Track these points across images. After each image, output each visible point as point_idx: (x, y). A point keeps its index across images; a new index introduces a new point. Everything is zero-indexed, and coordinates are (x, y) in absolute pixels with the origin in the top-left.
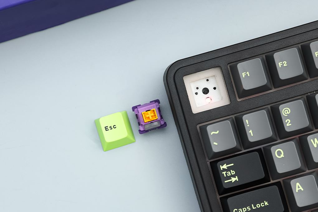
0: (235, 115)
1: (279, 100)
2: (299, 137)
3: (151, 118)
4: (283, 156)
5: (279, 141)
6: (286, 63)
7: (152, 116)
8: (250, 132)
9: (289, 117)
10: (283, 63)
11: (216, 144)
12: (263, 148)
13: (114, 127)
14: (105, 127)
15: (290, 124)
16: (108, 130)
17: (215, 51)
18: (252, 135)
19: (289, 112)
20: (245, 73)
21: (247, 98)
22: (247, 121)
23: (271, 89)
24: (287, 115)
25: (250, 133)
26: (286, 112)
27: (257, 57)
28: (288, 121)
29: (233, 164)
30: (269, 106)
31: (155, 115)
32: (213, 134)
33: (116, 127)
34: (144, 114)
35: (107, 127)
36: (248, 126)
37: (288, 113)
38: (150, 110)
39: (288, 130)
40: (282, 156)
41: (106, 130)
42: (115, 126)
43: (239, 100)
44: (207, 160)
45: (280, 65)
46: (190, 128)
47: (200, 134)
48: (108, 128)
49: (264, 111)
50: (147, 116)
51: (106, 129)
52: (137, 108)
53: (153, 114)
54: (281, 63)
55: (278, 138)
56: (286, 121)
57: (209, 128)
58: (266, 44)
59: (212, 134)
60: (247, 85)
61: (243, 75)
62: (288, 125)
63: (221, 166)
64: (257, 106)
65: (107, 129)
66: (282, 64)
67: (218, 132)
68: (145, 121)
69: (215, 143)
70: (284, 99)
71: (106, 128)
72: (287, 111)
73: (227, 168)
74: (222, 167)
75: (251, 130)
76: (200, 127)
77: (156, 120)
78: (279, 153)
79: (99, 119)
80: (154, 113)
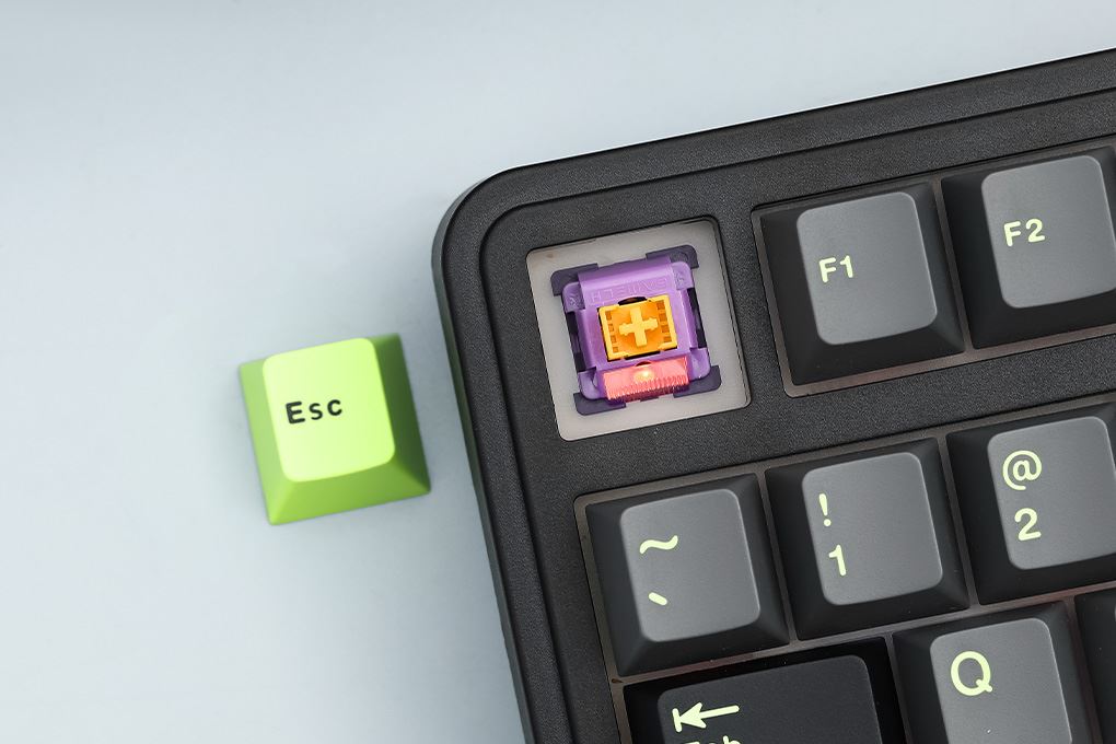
0: (770, 465)
1: (993, 410)
2: (1076, 598)
3: (641, 339)
4: (990, 689)
5: (977, 610)
6: (1040, 225)
7: (647, 332)
8: (831, 555)
9: (1030, 496)
10: (1028, 226)
11: (662, 601)
12: (895, 637)
13: (334, 408)
14: (289, 406)
15: (1037, 535)
16: (302, 420)
17: (693, 140)
18: (843, 571)
19: (1033, 471)
20: (833, 260)
21: (836, 384)
22: (823, 499)
23: (956, 351)
24: (1023, 488)
25: (835, 558)
26: (1022, 470)
27: (899, 185)
28: (1026, 518)
29: (735, 709)
30: (940, 436)
31: (665, 329)
32: (651, 550)
33: (339, 412)
34: (608, 314)
35: (299, 403)
36: (827, 523)
37: (1029, 476)
38: (643, 299)
39: (1021, 560)
40: (984, 685)
41: (292, 421)
42: (338, 402)
43: (793, 391)
44: (613, 674)
45: (1009, 236)
46: (538, 512)
47: (586, 544)
48: (300, 412)
49: (913, 460)
50: (625, 329)
51: (290, 413)
52: (577, 280)
53: (653, 324)
54: (1017, 224)
55: (973, 594)
56: (1018, 517)
57: (631, 519)
58: (949, 127)
59: (643, 548)
60: (837, 324)
61: (825, 267)
62: (1023, 536)
63: (675, 712)
64: (881, 430)
65: (296, 417)
66: (1018, 233)
67: (674, 541)
68: (612, 355)
69: (654, 597)
70: (1017, 403)
71: (292, 411)
72: (1026, 464)
73: (703, 725)
74: (679, 720)
75: (839, 548)
76: (588, 510)
77: (669, 354)
78: (971, 672)
79: (263, 360)
80: (663, 317)
